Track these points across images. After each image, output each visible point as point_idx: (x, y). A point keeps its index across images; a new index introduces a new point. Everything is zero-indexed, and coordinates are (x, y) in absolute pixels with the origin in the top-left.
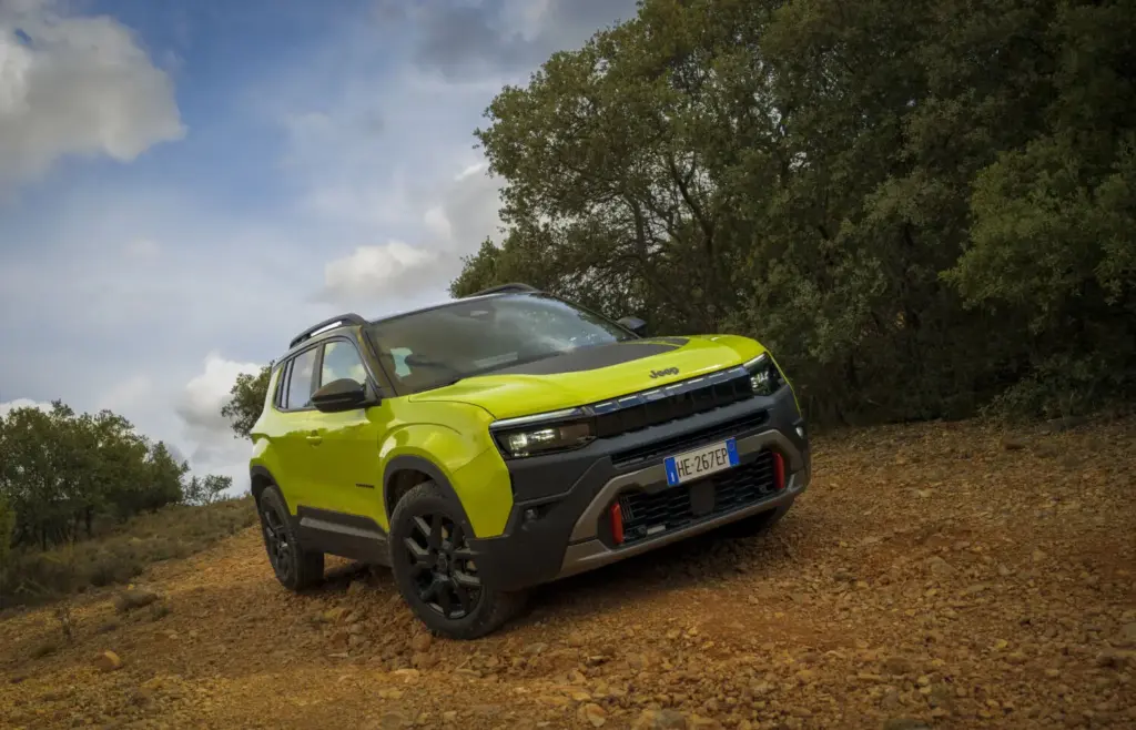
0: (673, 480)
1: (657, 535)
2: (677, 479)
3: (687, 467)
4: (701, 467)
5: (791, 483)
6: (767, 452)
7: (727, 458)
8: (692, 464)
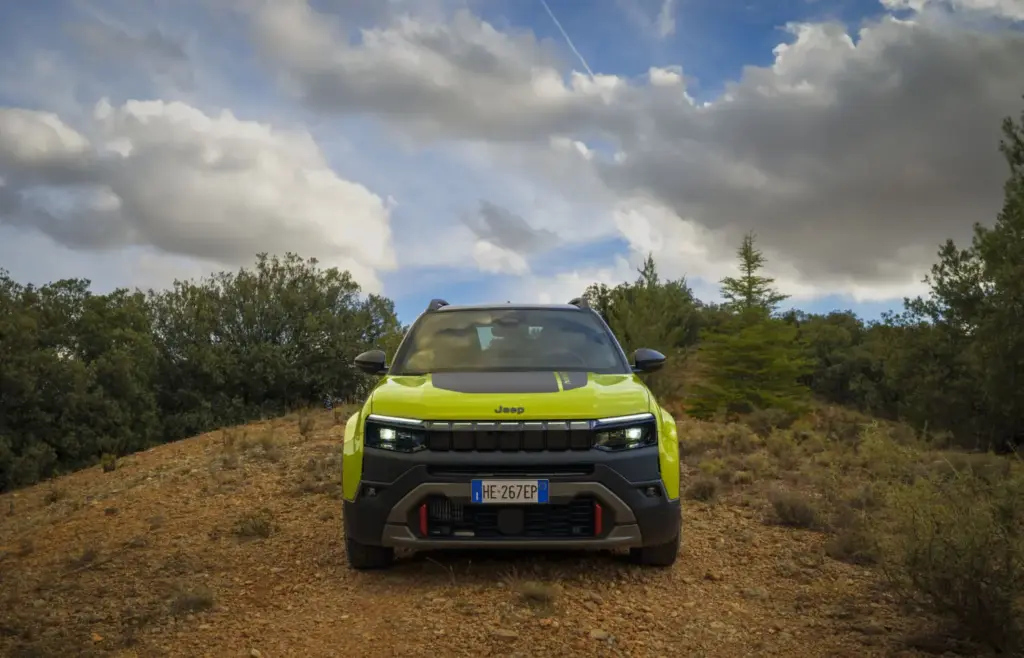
0: (477, 498)
1: (466, 538)
2: (481, 499)
3: (492, 492)
4: (507, 495)
5: (612, 533)
6: (588, 500)
7: (536, 495)
8: (497, 491)
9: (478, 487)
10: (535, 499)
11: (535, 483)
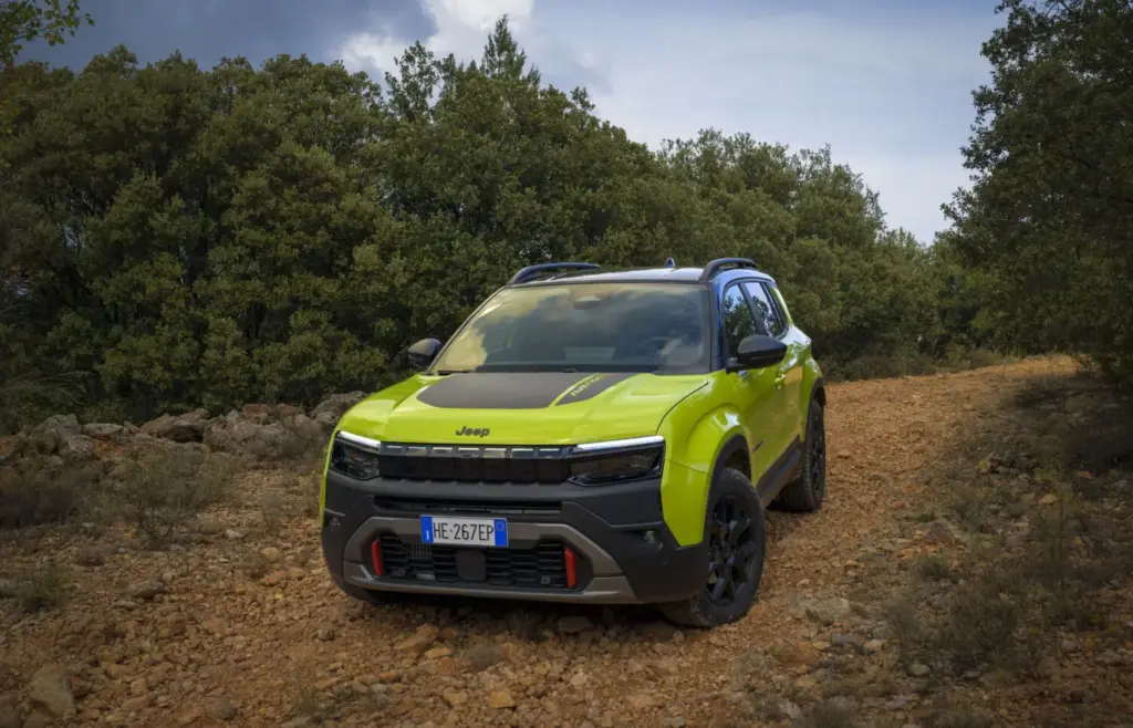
0: (428, 538)
1: (427, 584)
2: (431, 539)
3: (444, 531)
4: (460, 535)
5: (590, 586)
6: (556, 545)
7: (492, 536)
8: (450, 530)
9: (429, 525)
10: (491, 542)
11: (490, 522)
